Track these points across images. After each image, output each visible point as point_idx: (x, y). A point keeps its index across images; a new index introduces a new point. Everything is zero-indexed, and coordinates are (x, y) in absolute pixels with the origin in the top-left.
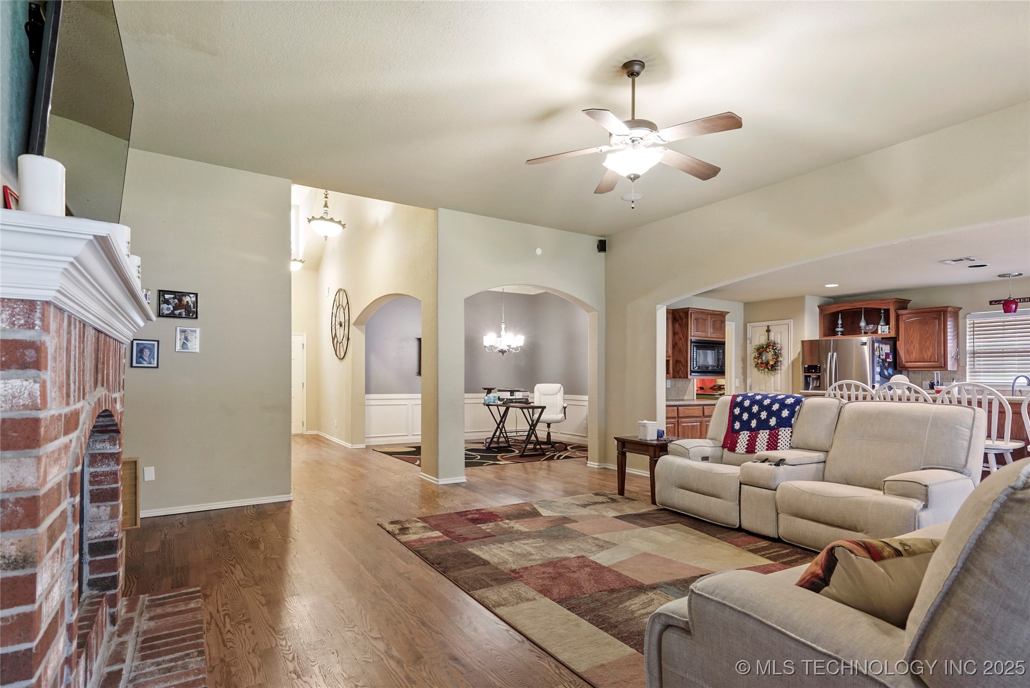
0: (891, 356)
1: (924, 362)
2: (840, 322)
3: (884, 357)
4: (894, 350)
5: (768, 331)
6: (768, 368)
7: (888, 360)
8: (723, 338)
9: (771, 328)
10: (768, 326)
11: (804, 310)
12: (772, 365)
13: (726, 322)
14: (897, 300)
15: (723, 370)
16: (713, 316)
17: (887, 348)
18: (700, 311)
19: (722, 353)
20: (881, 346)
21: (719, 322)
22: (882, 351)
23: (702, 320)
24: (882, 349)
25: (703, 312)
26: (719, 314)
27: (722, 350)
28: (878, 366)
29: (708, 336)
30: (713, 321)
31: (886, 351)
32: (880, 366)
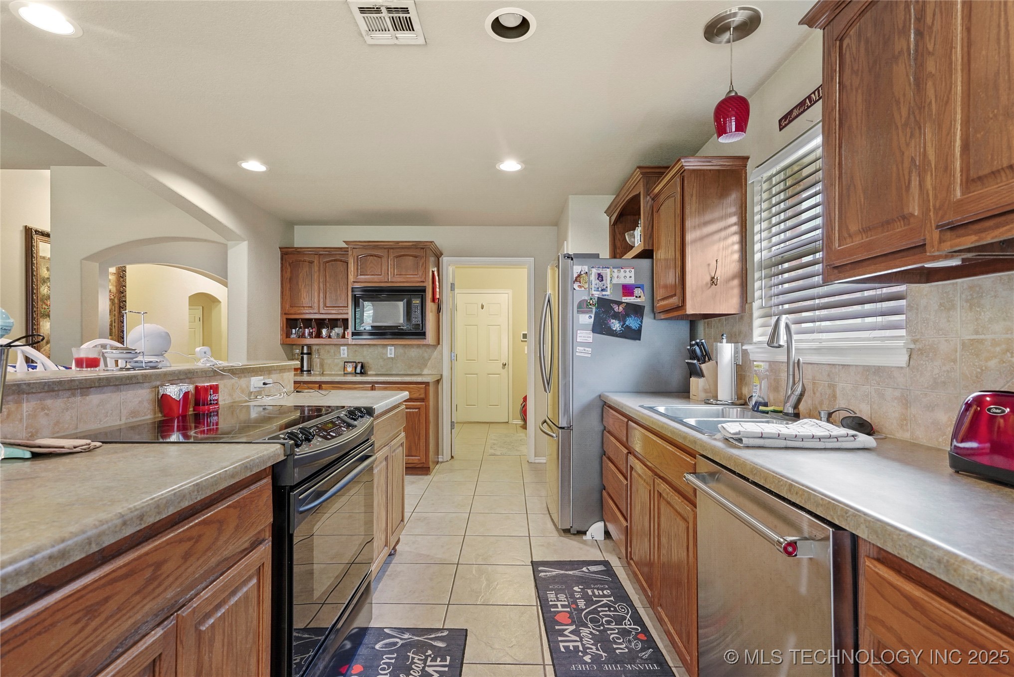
0: (638, 291)
1: (668, 298)
3: (609, 293)
4: (651, 278)
7: (627, 299)
8: (423, 282)
14: (648, 171)
15: (422, 330)
16: (398, 250)
17: (628, 274)
18: (370, 245)
19: (420, 305)
20: (599, 272)
21: (411, 258)
22: (602, 280)
23: (375, 258)
24: (600, 277)
25: (377, 245)
26: (412, 246)
27: (420, 299)
28: (583, 312)
29: (386, 280)
30: (397, 257)
31: (615, 281)
32: (592, 311)
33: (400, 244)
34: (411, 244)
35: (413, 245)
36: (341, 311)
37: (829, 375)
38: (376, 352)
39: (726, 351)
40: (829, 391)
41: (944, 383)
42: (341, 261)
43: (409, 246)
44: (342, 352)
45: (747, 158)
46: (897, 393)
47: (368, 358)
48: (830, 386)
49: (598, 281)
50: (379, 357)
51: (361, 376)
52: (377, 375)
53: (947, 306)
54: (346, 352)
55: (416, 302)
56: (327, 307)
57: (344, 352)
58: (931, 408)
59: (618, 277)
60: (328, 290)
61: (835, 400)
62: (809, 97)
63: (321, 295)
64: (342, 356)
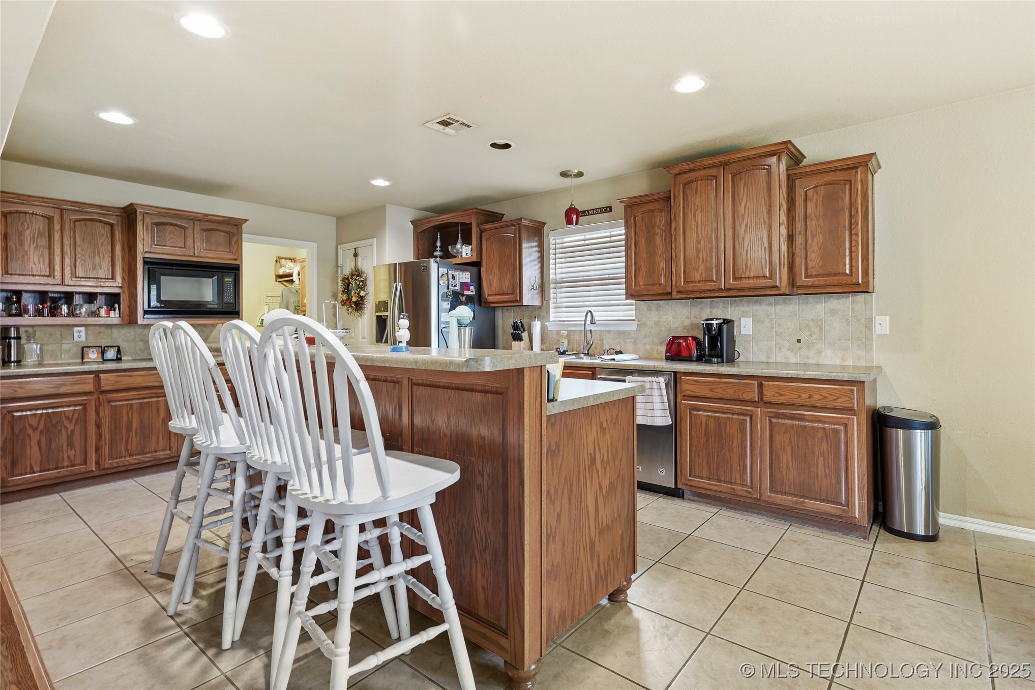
0: (472, 288)
1: (503, 294)
2: (438, 244)
3: (458, 288)
4: (478, 281)
5: (356, 255)
6: (352, 307)
7: (466, 293)
8: (236, 260)
9: (359, 251)
10: (355, 249)
11: (385, 224)
12: (355, 302)
13: (244, 235)
14: (479, 211)
15: (235, 309)
16: (207, 223)
17: (464, 276)
18: (170, 213)
19: (233, 282)
20: (453, 273)
21: (222, 233)
22: (454, 279)
23: (176, 228)
24: (453, 277)
25: (179, 215)
26: (222, 221)
27: (233, 277)
28: (445, 301)
29: (192, 254)
30: (205, 230)
31: (461, 280)
32: (449, 300)
33: (210, 217)
34: (222, 219)
35: (224, 220)
36: (102, 284)
37: (600, 335)
38: (133, 333)
39: (537, 326)
40: (600, 342)
41: (649, 336)
42: (101, 221)
43: (220, 220)
44: (76, 335)
45: (545, 224)
46: (632, 341)
47: (120, 340)
48: (600, 340)
49: (452, 280)
50: (137, 339)
51: (117, 363)
52: (135, 360)
53: (649, 309)
54: (83, 334)
55: (228, 279)
56: (76, 277)
57: (80, 335)
58: (645, 344)
59: (462, 278)
60: (78, 256)
61: (603, 346)
62: (588, 211)
63: (67, 261)
64: (76, 339)
